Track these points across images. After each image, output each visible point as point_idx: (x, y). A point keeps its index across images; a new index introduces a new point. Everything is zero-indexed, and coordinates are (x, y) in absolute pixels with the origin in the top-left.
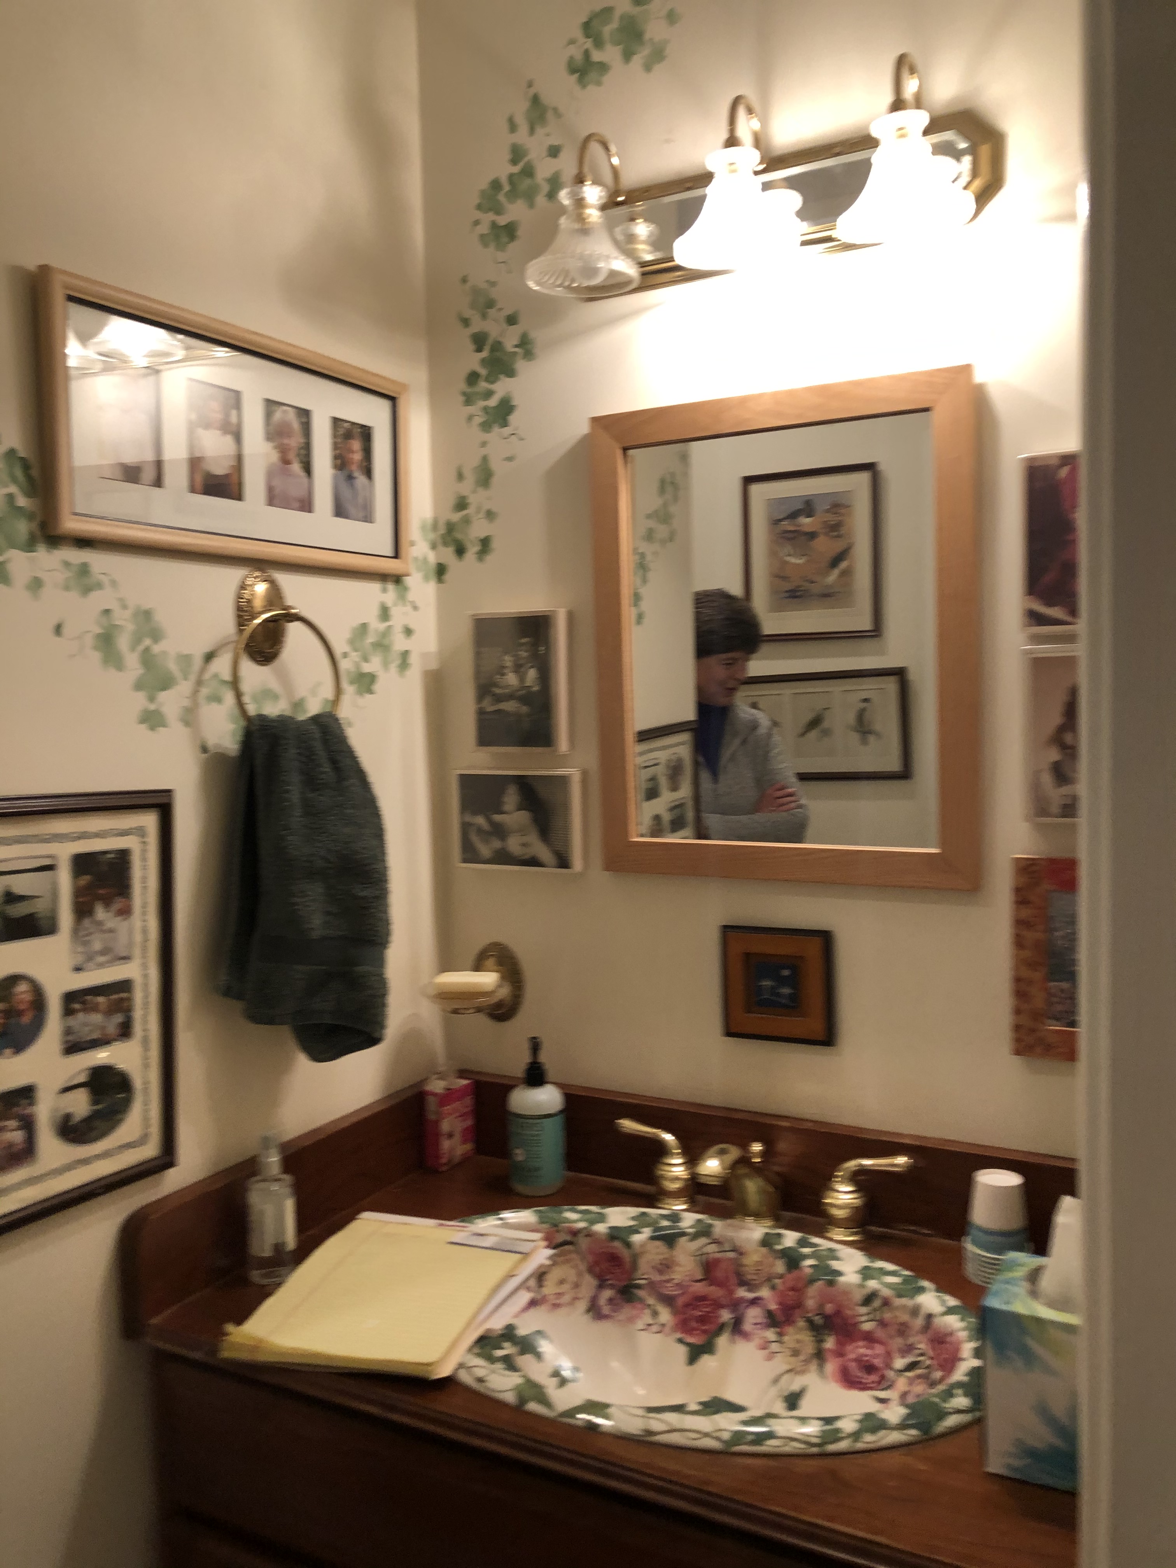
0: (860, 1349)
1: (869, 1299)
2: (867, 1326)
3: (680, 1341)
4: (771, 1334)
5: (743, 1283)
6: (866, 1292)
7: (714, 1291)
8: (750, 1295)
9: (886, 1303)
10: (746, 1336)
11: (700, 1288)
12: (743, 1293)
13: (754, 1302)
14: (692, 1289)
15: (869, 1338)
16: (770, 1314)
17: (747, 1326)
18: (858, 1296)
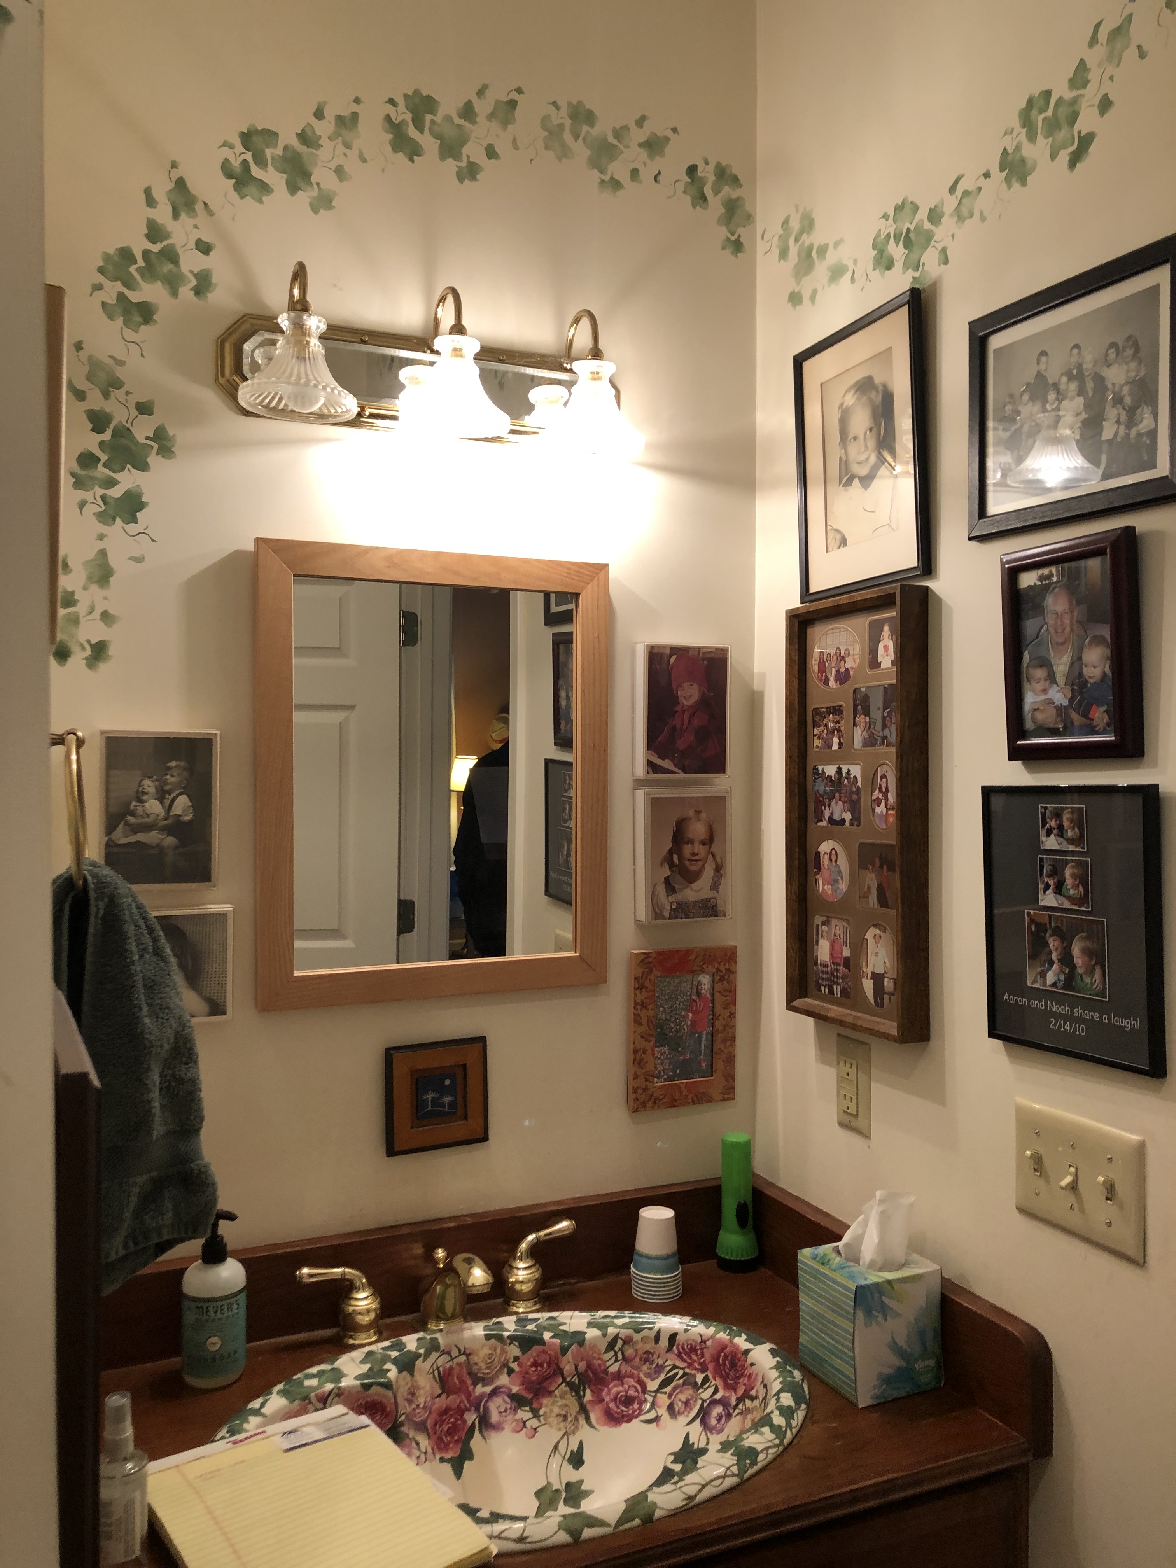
0: (616, 1389)
1: (611, 1346)
2: (614, 1369)
3: (442, 1460)
4: (524, 1414)
5: (477, 1380)
6: (609, 1338)
7: (453, 1400)
8: (488, 1389)
9: (627, 1341)
10: (497, 1427)
11: (443, 1402)
12: (480, 1389)
13: (495, 1393)
14: (436, 1406)
15: (619, 1377)
16: (513, 1397)
17: (494, 1417)
18: (603, 1346)
